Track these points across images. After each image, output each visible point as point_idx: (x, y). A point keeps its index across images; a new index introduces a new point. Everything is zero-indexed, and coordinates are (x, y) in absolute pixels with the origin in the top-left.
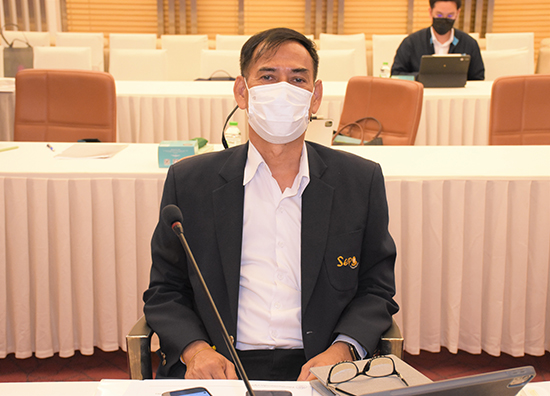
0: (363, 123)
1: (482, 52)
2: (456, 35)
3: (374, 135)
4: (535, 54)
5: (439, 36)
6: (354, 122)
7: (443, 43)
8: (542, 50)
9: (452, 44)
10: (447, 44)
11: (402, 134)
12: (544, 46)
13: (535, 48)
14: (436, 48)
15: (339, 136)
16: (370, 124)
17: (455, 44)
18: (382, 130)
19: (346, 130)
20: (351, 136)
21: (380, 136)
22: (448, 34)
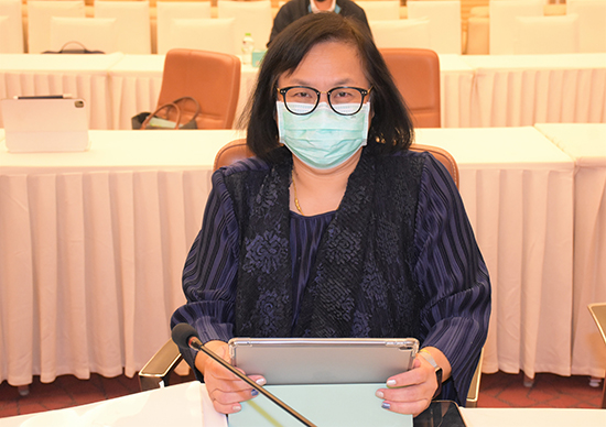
0: (182, 104)
3: (191, 117)
4: (462, 24)
5: (319, 3)
6: (171, 103)
8: (471, 20)
11: (217, 116)
12: (474, 16)
13: (463, 18)
15: (154, 119)
16: (189, 105)
17: (338, 12)
18: (200, 112)
19: (163, 111)
20: (168, 119)
21: (198, 119)
22: (329, 1)
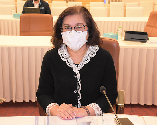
1: (50, 7)
2: (40, 2)
5: (35, 1)
7: (37, 4)
9: (39, 4)
10: (38, 4)
14: (35, 5)
17: (40, 4)
22: (37, 1)
